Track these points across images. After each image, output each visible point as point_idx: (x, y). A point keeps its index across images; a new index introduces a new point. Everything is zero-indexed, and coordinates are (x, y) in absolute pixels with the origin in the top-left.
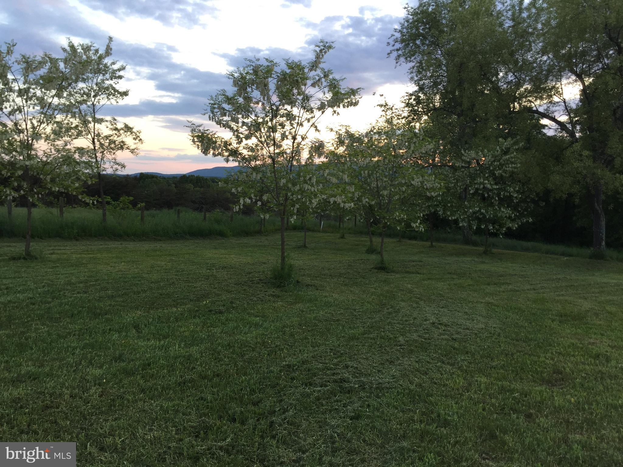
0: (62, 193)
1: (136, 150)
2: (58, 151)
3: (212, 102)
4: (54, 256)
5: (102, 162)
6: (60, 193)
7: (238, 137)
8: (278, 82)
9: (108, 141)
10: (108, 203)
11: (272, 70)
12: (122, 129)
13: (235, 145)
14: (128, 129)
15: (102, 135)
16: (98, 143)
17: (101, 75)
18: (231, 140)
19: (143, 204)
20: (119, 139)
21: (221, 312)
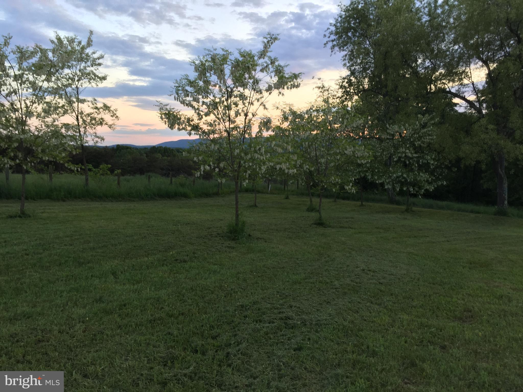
1: (113, 126)
2: (48, 126)
3: (177, 85)
4: (44, 215)
5: (85, 135)
6: (50, 162)
7: (199, 114)
8: (232, 68)
9: (89, 118)
10: (90, 170)
11: (227, 58)
12: (101, 108)
13: (196, 121)
14: (106, 107)
15: (84, 113)
16: (81, 119)
17: (84, 63)
18: (193, 117)
19: (119, 171)
20: (99, 116)
21: (185, 261)
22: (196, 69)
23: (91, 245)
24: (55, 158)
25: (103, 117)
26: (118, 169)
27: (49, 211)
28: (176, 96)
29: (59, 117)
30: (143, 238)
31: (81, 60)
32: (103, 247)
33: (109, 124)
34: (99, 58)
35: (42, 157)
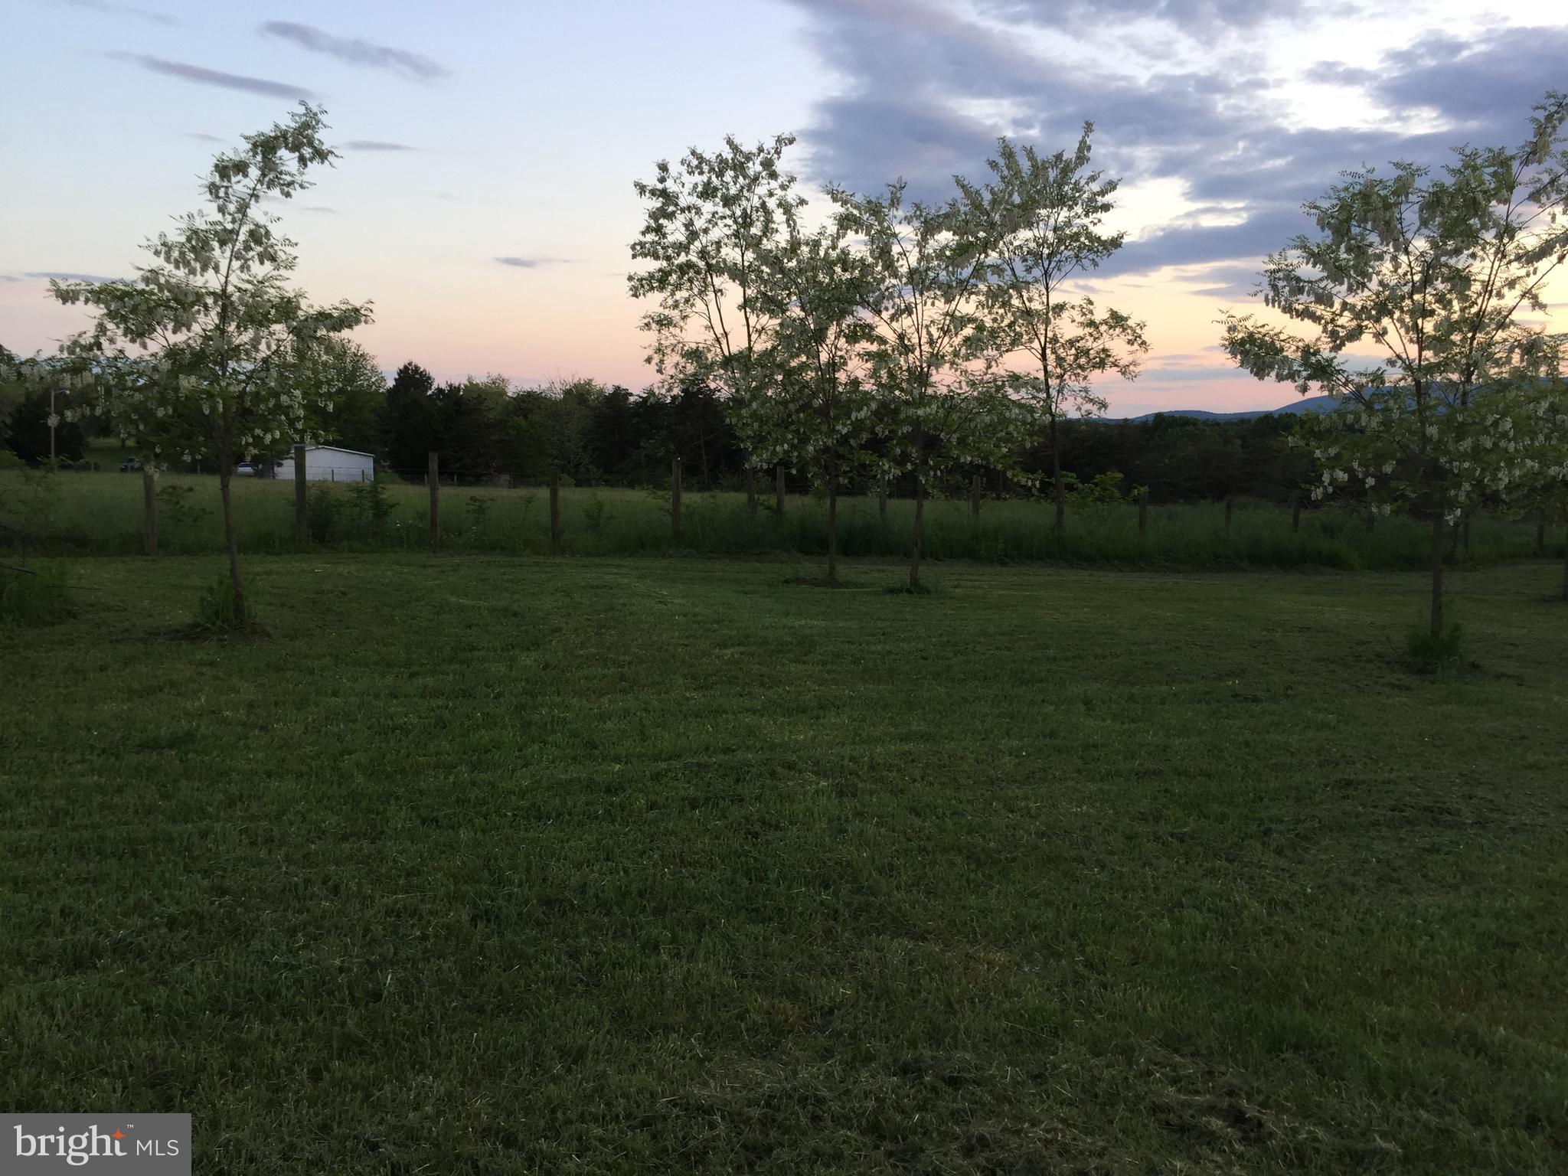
0: (978, 466)
1: (1132, 368)
2: (973, 384)
3: (1272, 267)
4: (958, 590)
5: (1060, 398)
6: (974, 468)
7: (1334, 335)
8: (1421, 210)
9: (1073, 351)
10: (1070, 488)
11: (1410, 185)
12: (1105, 322)
13: (1326, 353)
14: (1117, 320)
15: (1061, 340)
16: (1054, 356)
17: (1065, 209)
18: (1319, 343)
19: (1144, 489)
20: (1098, 345)
21: (1256, 700)
22: (1323, 224)
23: (1051, 652)
24: (986, 458)
25: (1107, 347)
26: (1142, 485)
27: (969, 584)
28: (1271, 294)
29: (1001, 356)
30: (1171, 650)
31: (1061, 201)
32: (1075, 657)
33: (1122, 363)
34: (1103, 193)
35: (958, 458)
